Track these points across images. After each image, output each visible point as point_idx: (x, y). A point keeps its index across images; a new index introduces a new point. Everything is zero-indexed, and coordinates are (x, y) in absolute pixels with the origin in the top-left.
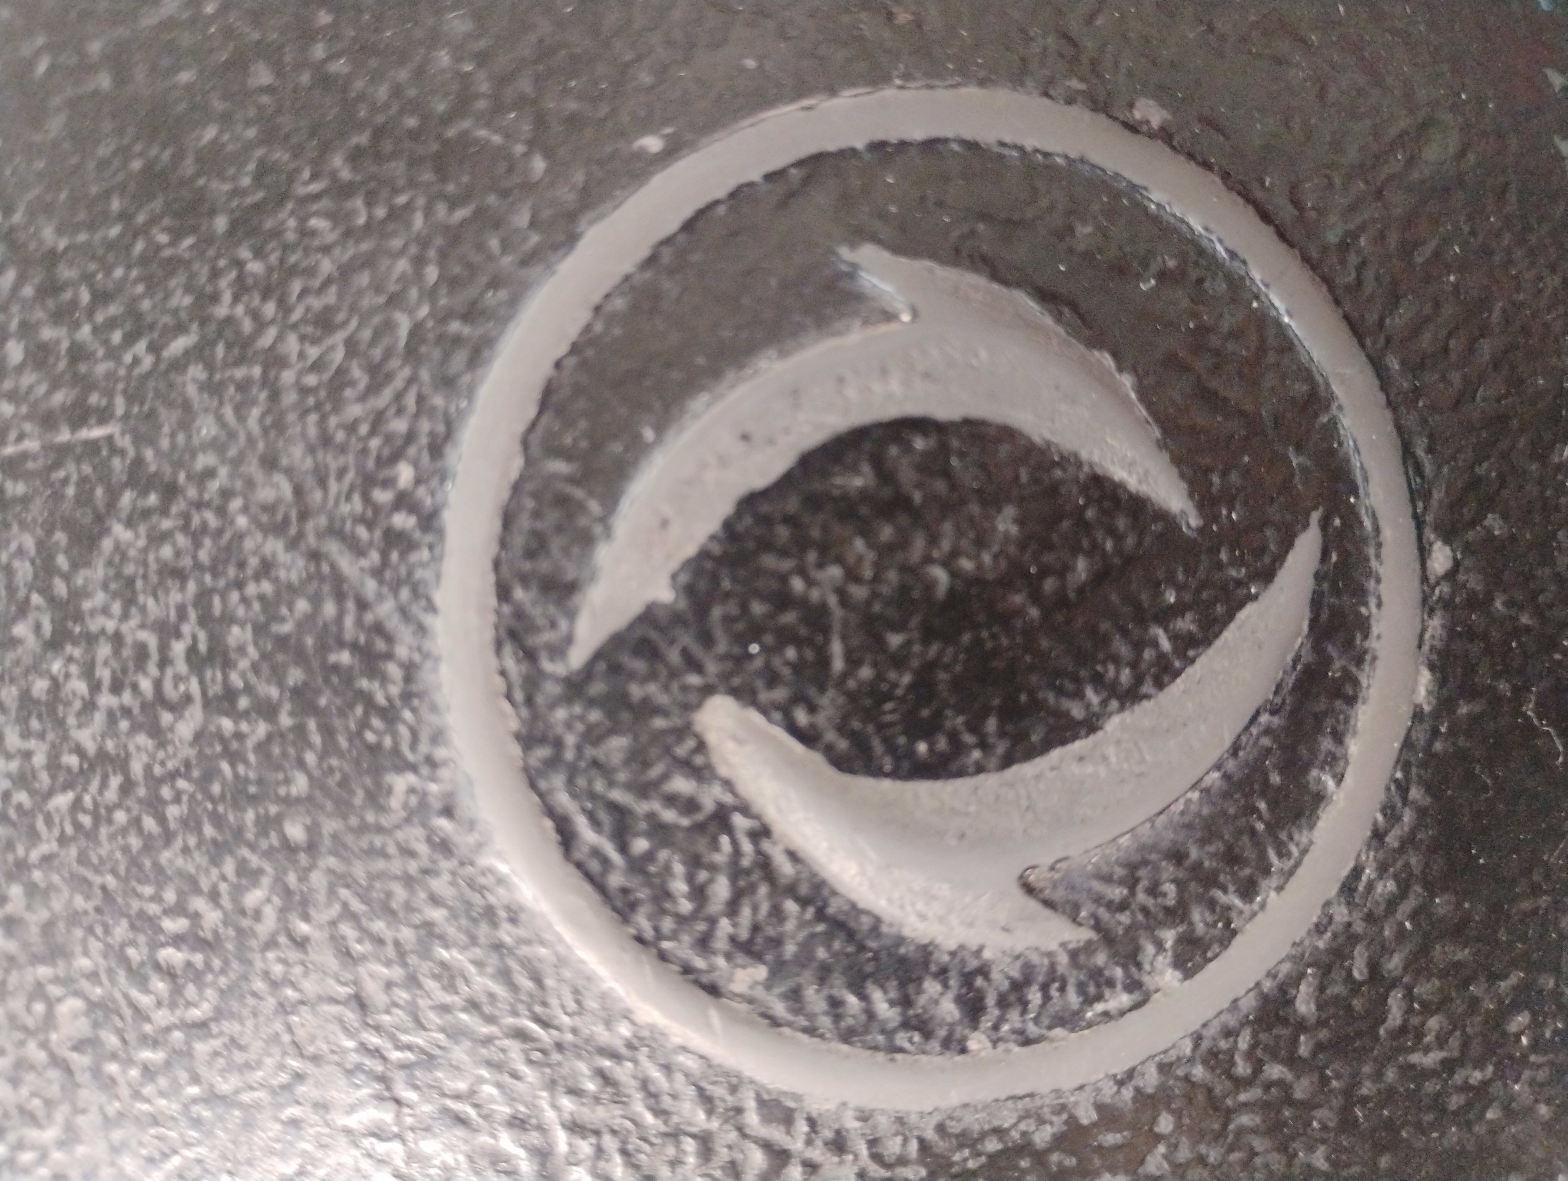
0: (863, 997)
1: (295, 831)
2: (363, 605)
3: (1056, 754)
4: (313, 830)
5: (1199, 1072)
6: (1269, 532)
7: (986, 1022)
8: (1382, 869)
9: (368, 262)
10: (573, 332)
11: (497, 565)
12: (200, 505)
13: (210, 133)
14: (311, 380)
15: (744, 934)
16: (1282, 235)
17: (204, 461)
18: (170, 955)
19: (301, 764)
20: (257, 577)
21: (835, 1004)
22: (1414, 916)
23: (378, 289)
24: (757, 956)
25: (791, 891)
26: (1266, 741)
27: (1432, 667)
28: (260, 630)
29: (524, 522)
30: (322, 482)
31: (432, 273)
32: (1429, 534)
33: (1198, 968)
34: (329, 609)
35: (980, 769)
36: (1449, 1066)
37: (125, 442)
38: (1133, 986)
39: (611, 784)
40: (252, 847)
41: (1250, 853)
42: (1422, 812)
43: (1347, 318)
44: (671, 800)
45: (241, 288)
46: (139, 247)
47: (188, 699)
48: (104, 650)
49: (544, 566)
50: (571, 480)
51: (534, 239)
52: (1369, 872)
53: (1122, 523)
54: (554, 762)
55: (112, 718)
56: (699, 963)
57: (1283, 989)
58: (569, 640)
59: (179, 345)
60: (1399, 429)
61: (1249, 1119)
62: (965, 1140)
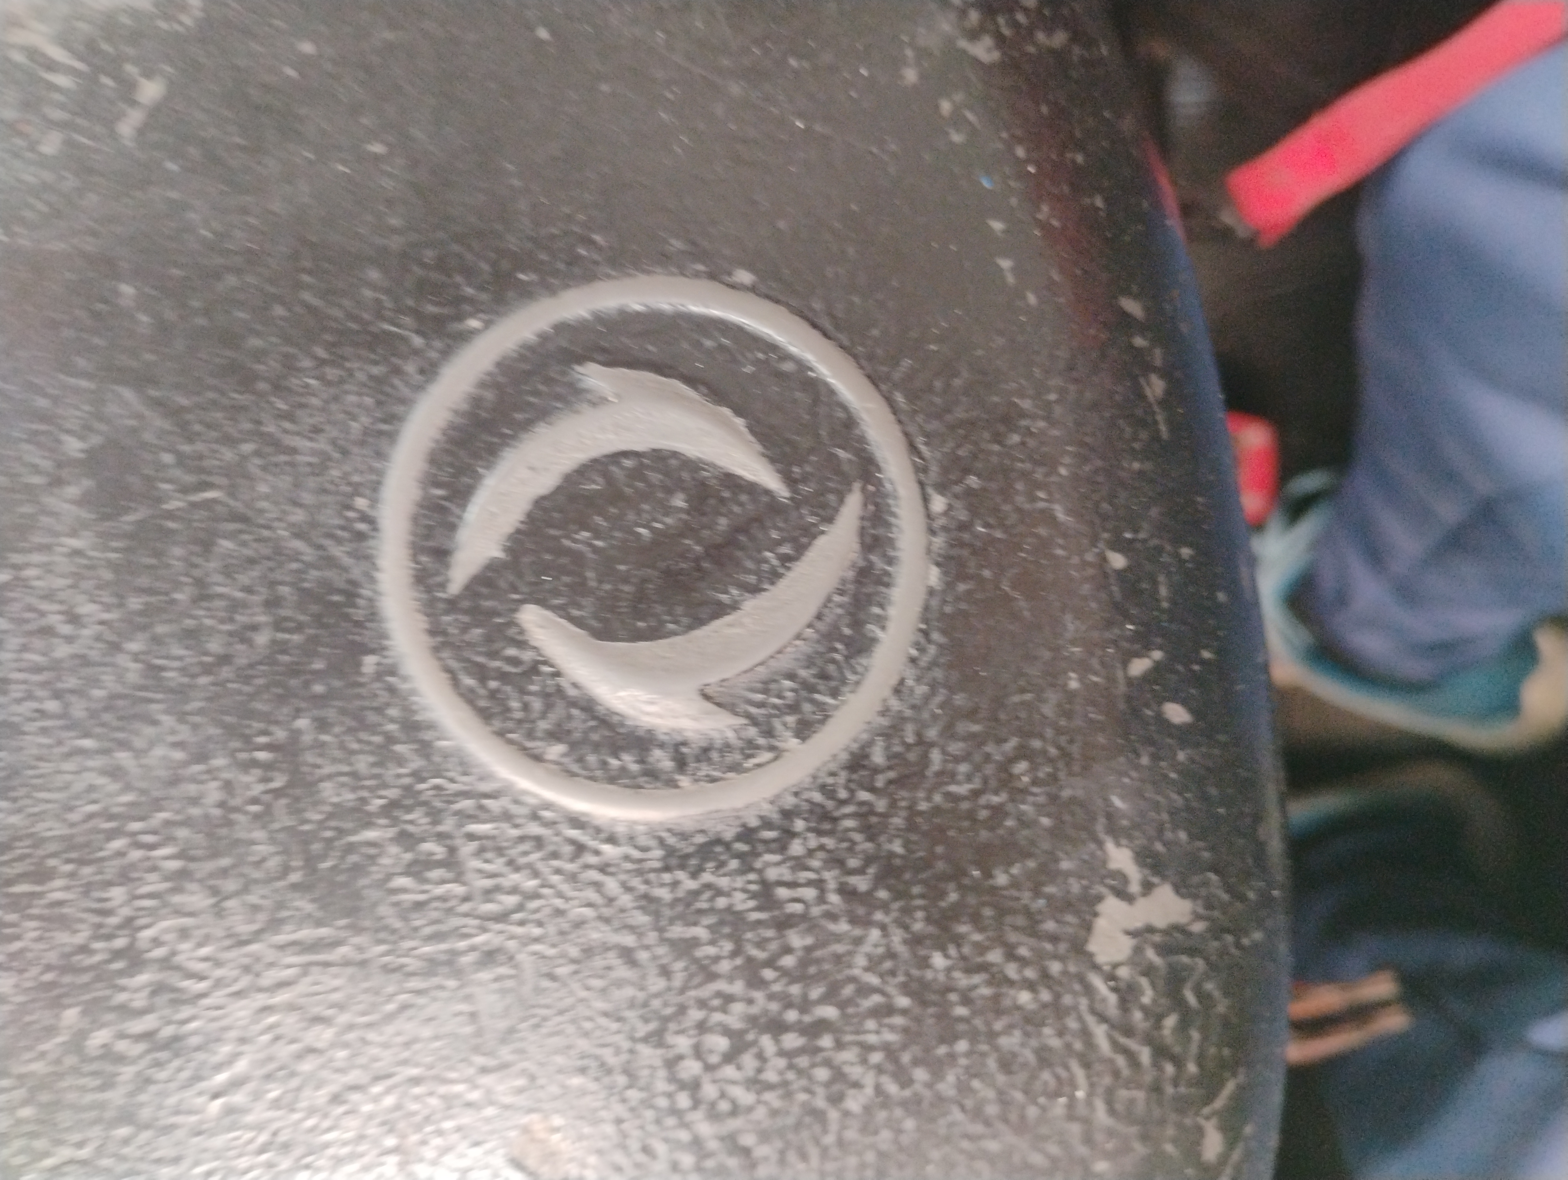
1: (319, 688)
2: (345, 570)
4: (328, 687)
5: (817, 797)
8: (918, 680)
9: (336, 398)
14: (311, 459)
16: (825, 335)
18: (261, 755)
20: (291, 561)
21: (604, 764)
22: (942, 706)
26: (839, 611)
27: (938, 564)
28: (295, 586)
30: (320, 510)
32: (930, 491)
34: (328, 574)
36: (976, 794)
38: (772, 748)
42: (940, 646)
43: (867, 376)
52: (910, 682)
55: (226, 636)
57: (863, 748)
60: (906, 434)
61: (849, 823)
62: (683, 836)
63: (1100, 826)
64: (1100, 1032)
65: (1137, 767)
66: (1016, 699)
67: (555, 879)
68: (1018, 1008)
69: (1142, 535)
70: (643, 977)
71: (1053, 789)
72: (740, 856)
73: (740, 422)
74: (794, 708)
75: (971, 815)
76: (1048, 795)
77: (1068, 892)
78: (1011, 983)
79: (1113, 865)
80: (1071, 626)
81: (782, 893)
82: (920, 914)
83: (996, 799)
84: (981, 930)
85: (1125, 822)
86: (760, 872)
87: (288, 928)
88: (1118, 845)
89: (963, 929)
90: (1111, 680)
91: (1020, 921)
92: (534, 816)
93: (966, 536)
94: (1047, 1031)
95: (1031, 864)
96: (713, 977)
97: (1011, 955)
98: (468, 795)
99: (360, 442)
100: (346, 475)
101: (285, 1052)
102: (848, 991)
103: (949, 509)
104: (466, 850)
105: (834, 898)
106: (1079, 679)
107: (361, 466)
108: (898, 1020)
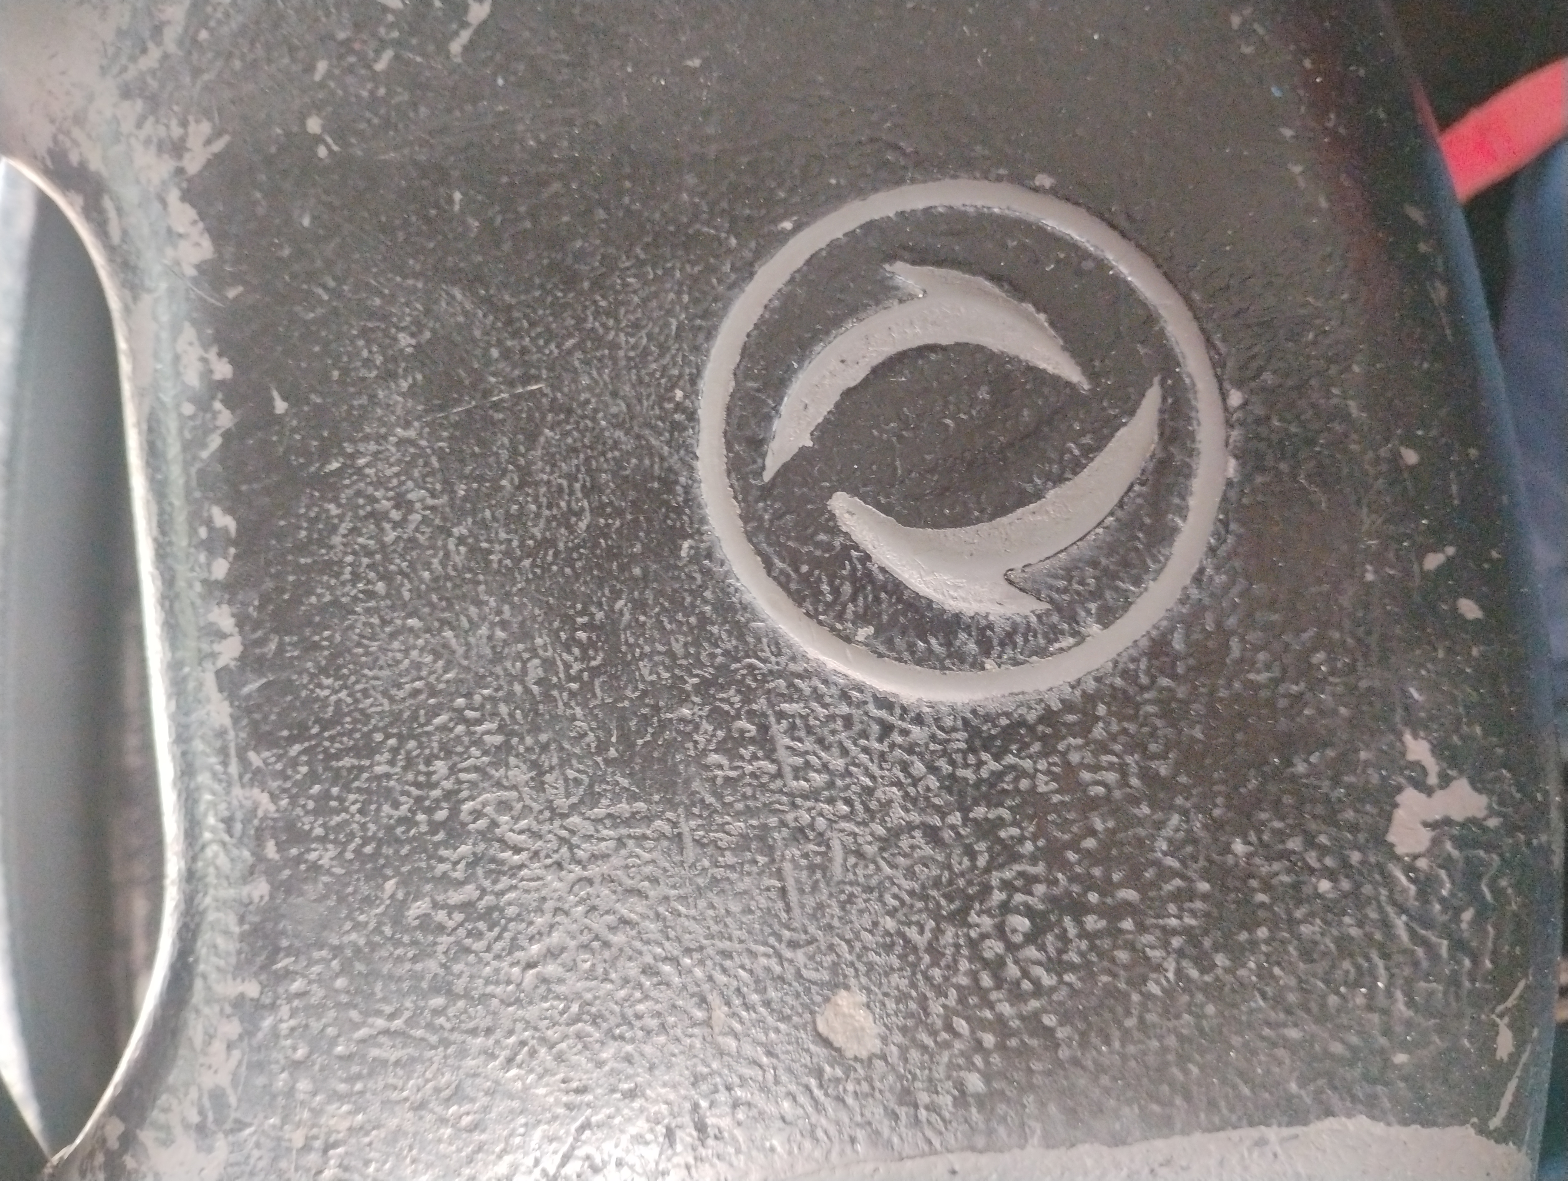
0: (926, 642)
1: (637, 571)
2: (662, 459)
3: (1020, 511)
4: (645, 571)
5: (1118, 682)
6: (1131, 390)
7: (995, 654)
8: (1218, 569)
9: (656, 295)
10: (755, 319)
11: (725, 433)
12: (584, 417)
13: (578, 244)
14: (632, 354)
15: (861, 611)
16: (1123, 235)
17: (583, 396)
18: (581, 635)
19: (637, 538)
20: (612, 449)
22: (1241, 595)
23: (660, 308)
25: (884, 588)
26: (1139, 501)
27: (1236, 457)
28: (615, 474)
29: (737, 412)
30: (640, 401)
31: (686, 298)
32: (1227, 385)
33: (1111, 623)
34: (647, 462)
35: (979, 521)
36: (1275, 682)
37: (547, 390)
38: (1075, 634)
39: (789, 538)
40: (617, 579)
41: (1136, 562)
42: (1239, 537)
43: (1165, 274)
45: (597, 314)
46: (549, 299)
47: (582, 509)
48: (543, 490)
49: (748, 433)
51: (733, 276)
52: (1209, 571)
53: (1046, 390)
54: (759, 528)
55: (548, 521)
57: (1164, 635)
58: (763, 468)
59: (569, 343)
60: (1203, 330)
61: (1151, 709)
62: (988, 718)
63: (1398, 718)
64: (1400, 923)
65: (1434, 660)
66: (1313, 590)
67: (864, 757)
68: (1320, 896)
69: (1434, 433)
70: (949, 856)
71: (1352, 679)
72: (1043, 738)
73: (1042, 317)
74: (1096, 595)
75: (1270, 703)
76: (1347, 685)
77: (1367, 782)
78: (1312, 871)
79: (1411, 757)
80: (1367, 519)
81: (1086, 776)
82: (1220, 800)
83: (1294, 688)
84: (1283, 817)
85: (1422, 714)
86: (1064, 755)
87: (604, 802)
88: (1415, 736)
89: (1264, 816)
90: (1407, 573)
91: (1320, 810)
92: (845, 696)
93: (1263, 430)
94: (1347, 920)
95: (1330, 753)
96: (1016, 858)
97: (1310, 842)
98: (780, 675)
99: (678, 336)
100: (664, 369)
101: (598, 924)
102: (1149, 874)
103: (1245, 404)
104: (778, 729)
105: (1135, 781)
106: (1376, 572)
107: (679, 360)
108: (1198, 905)
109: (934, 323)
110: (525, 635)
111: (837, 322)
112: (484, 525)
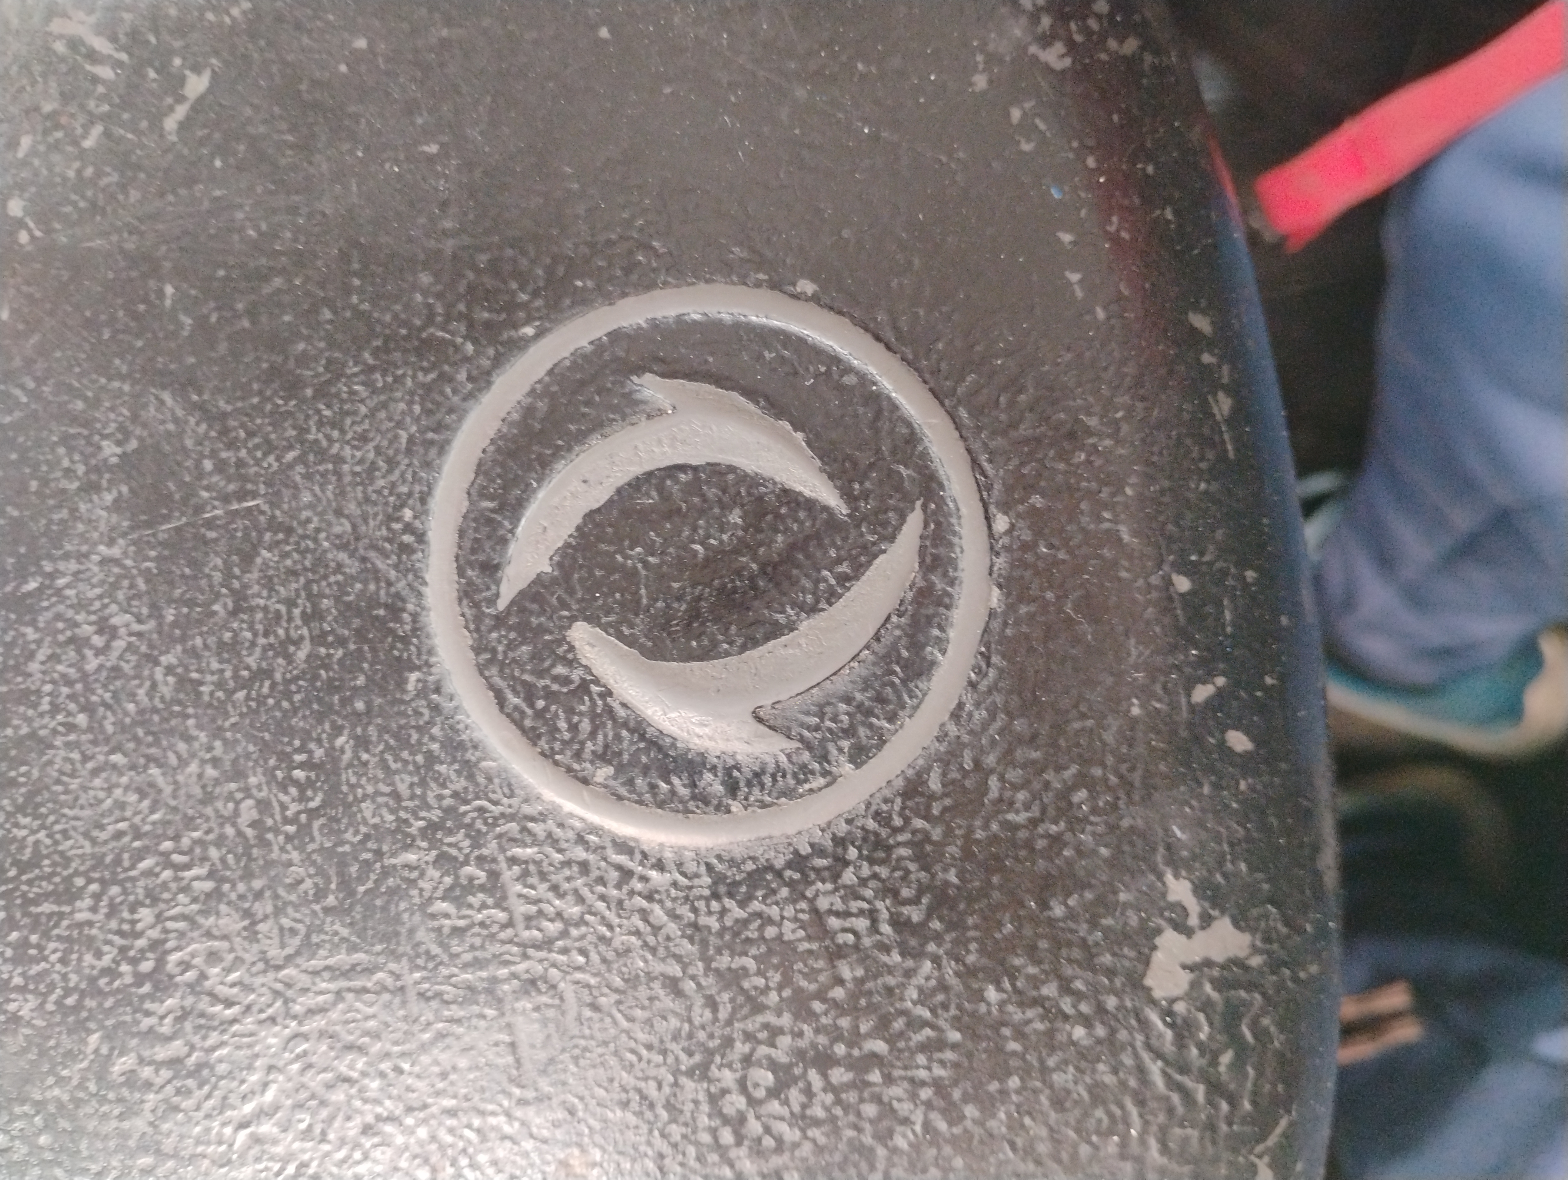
0: (669, 782)
1: (360, 705)
2: (389, 584)
4: (369, 704)
5: (871, 824)
6: (891, 514)
8: (977, 705)
9: (384, 405)
10: (492, 433)
11: (457, 557)
12: (305, 537)
13: (301, 346)
14: (358, 469)
15: (600, 750)
16: (888, 347)
17: (305, 514)
18: (299, 774)
19: (362, 670)
20: (335, 573)
21: (653, 787)
22: (1001, 732)
23: (390, 419)
24: (609, 762)
25: (625, 725)
26: (898, 632)
27: (1000, 586)
28: (337, 599)
29: (471, 534)
30: (365, 521)
31: (417, 408)
32: (993, 509)
33: (864, 763)
34: (372, 587)
35: (727, 654)
36: (1034, 823)
37: (265, 507)
38: (825, 773)
40: (338, 713)
41: (892, 696)
42: (1001, 671)
43: (931, 390)
44: (556, 679)
45: (320, 424)
46: (269, 407)
47: (302, 638)
48: (259, 616)
49: (482, 557)
50: (493, 511)
51: (470, 386)
52: (968, 707)
53: (802, 515)
55: (265, 649)
56: (576, 766)
57: (919, 774)
58: (497, 595)
59: (290, 456)
60: (969, 451)
61: (904, 852)
62: (732, 863)
63: (1160, 857)
64: (1155, 1069)
65: (1198, 797)
66: (1077, 725)
67: (601, 905)
68: (1074, 1043)
69: (1207, 558)
70: (689, 1008)
71: (1112, 819)
72: (791, 884)
74: (849, 732)
75: (1029, 845)
76: (1106, 823)
77: (1126, 924)
78: (1066, 1017)
79: (1172, 898)
80: (1135, 651)
81: (834, 922)
82: (973, 946)
83: (1054, 829)
84: (1038, 962)
85: (1185, 853)
86: (812, 901)
87: (323, 953)
88: (1177, 876)
89: (1018, 962)
90: (1174, 707)
91: (1076, 953)
92: (580, 841)
93: (1029, 557)
94: (1101, 1067)
95: (1089, 895)
96: (760, 1009)
97: (1066, 988)
98: (512, 818)
99: (409, 452)
100: (393, 485)
101: (316, 1081)
102: (898, 1024)
103: (1013, 527)
104: (509, 874)
105: (886, 928)
106: (1142, 706)
107: (409, 476)
108: (949, 1055)
109: (684, 442)
110: (238, 774)
111: (581, 437)
112: (194, 653)
